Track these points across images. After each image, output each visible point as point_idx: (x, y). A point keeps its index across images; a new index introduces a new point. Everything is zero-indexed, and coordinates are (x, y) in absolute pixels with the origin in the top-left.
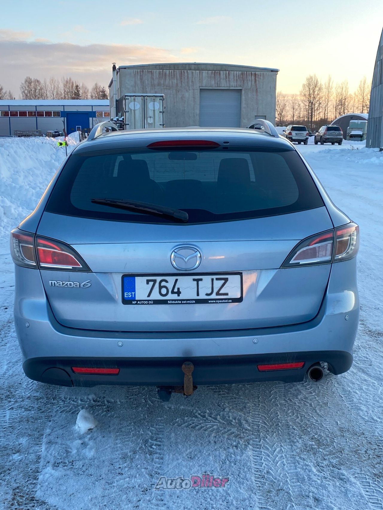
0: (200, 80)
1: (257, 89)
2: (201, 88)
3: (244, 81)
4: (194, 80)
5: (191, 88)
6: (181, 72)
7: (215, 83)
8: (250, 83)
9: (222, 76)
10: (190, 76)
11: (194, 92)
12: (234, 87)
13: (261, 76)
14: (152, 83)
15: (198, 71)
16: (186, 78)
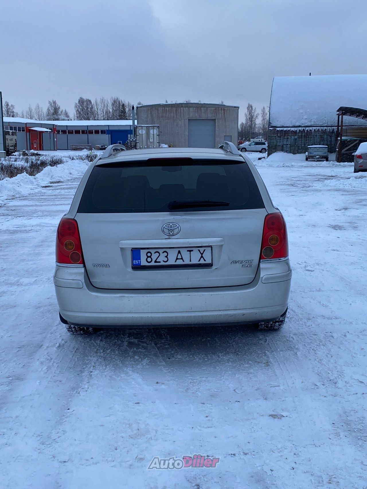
0: (188, 113)
1: (225, 119)
2: (189, 118)
3: (217, 114)
4: (184, 114)
5: (182, 118)
6: (176, 109)
7: (198, 115)
8: (220, 115)
9: (202, 110)
10: (182, 111)
11: (184, 121)
12: (210, 117)
13: (228, 110)
14: (158, 116)
15: (187, 108)
16: (179, 112)
